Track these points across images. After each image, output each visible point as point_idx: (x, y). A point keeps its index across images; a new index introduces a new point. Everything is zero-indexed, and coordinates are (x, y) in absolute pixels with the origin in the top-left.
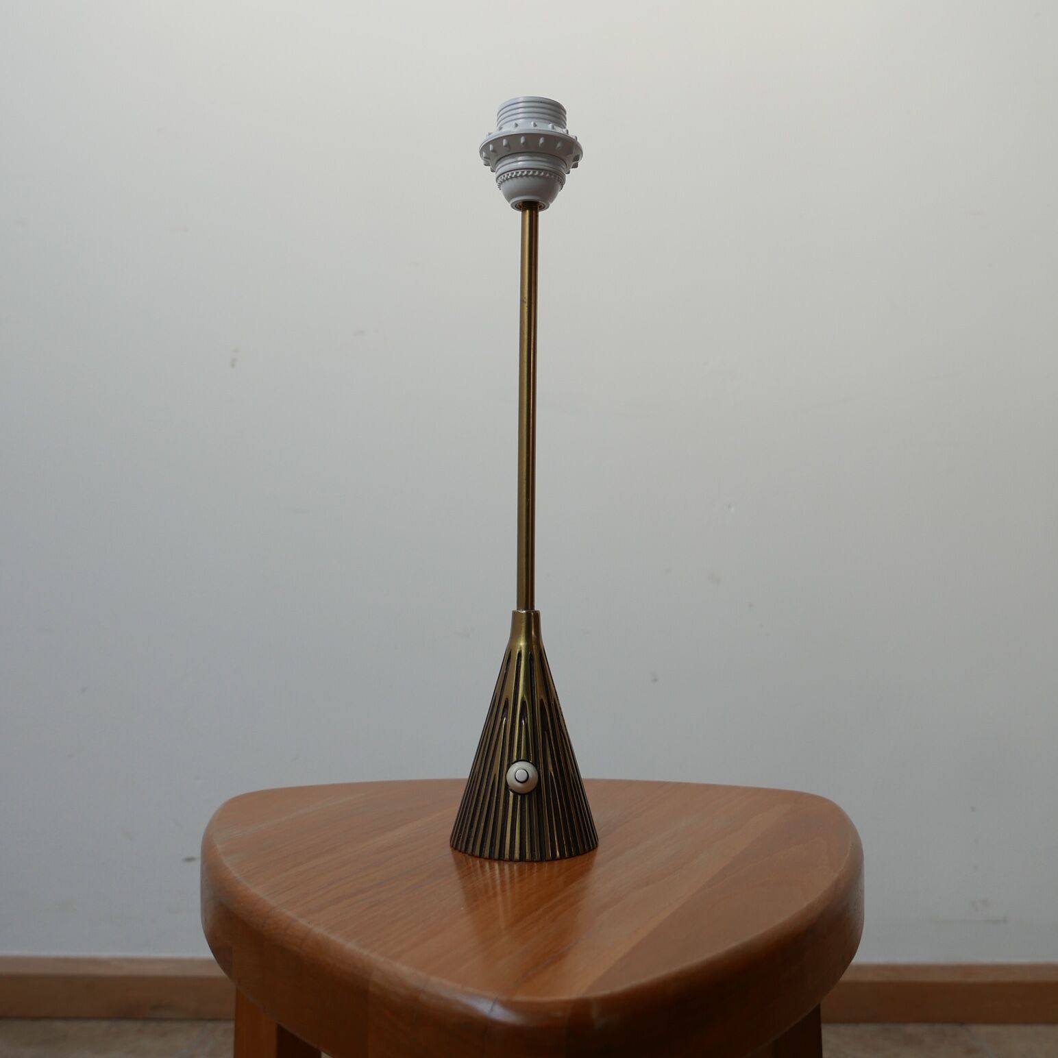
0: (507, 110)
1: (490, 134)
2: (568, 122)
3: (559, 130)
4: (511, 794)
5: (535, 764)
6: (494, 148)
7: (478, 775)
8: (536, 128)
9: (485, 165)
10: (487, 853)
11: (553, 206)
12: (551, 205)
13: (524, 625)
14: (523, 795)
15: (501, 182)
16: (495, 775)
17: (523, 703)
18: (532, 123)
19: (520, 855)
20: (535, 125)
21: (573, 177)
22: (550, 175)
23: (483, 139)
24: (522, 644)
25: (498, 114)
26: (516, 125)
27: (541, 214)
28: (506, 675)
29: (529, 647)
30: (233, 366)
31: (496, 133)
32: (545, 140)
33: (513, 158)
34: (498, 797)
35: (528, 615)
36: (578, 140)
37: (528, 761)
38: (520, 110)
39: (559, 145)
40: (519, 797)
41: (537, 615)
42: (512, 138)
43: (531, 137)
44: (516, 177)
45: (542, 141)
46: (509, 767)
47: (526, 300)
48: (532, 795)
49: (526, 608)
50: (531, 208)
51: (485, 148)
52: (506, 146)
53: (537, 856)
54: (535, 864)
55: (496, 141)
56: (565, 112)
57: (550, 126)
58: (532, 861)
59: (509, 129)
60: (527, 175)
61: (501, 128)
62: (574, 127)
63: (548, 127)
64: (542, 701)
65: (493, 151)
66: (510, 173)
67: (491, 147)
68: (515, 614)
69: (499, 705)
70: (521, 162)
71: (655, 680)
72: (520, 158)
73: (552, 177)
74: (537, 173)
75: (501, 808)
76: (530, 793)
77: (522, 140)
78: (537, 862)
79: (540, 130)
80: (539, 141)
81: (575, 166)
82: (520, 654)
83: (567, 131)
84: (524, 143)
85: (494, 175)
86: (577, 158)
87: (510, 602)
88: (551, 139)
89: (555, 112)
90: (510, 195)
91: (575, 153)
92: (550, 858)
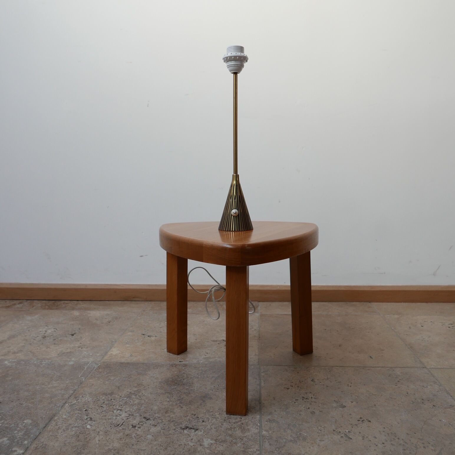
0: (229, 49)
1: (225, 55)
2: (245, 51)
3: (242, 54)
4: (232, 217)
5: (238, 210)
7: (225, 213)
10: (227, 230)
11: (241, 72)
13: (235, 178)
14: (235, 216)
15: (229, 67)
16: (229, 213)
17: (235, 196)
19: (234, 230)
20: (236, 54)
23: (223, 56)
24: (235, 182)
25: (227, 50)
26: (231, 54)
27: (238, 74)
28: (231, 190)
29: (236, 183)
30: (148, 106)
31: (226, 56)
33: (231, 61)
34: (229, 217)
35: (236, 175)
36: (247, 56)
37: (236, 209)
38: (232, 49)
39: (242, 58)
41: (238, 175)
42: (231, 57)
43: (235, 57)
44: (232, 66)
45: (238, 58)
46: (232, 211)
47: (235, 98)
48: (237, 217)
50: (235, 74)
51: (224, 59)
52: (229, 59)
53: (238, 230)
55: (227, 58)
59: (229, 55)
60: (234, 66)
62: (246, 53)
63: (239, 54)
64: (239, 195)
67: (225, 59)
68: (233, 175)
69: (230, 197)
70: (233, 63)
71: (280, 202)
72: (233, 62)
73: (241, 65)
74: (237, 65)
75: (230, 220)
76: (237, 216)
77: (233, 58)
81: (247, 62)
82: (234, 185)
85: (226, 65)
87: (232, 172)
88: (240, 57)
89: (241, 49)
90: (230, 71)
91: (246, 59)
92: (241, 230)
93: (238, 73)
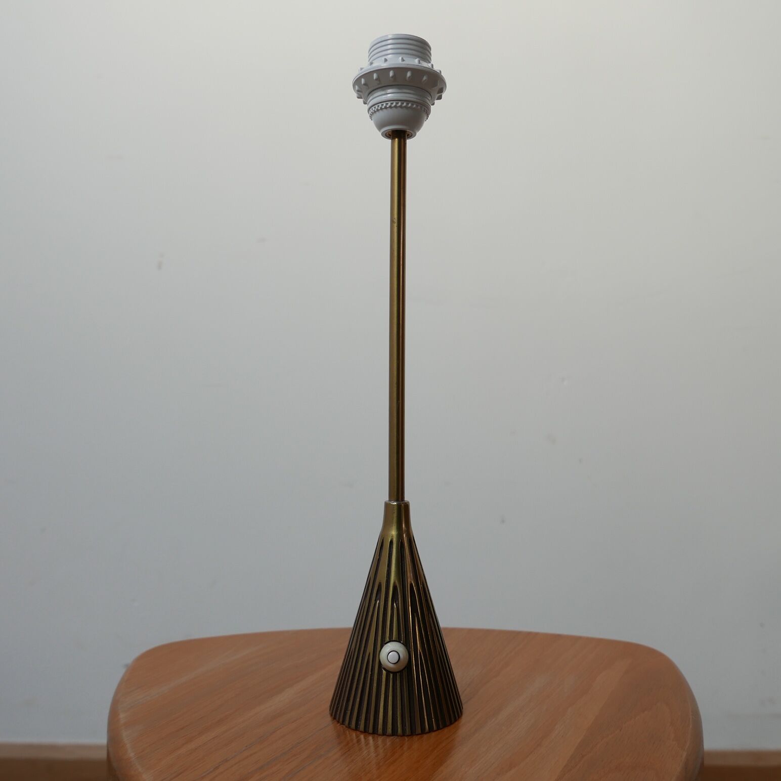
0: (377, 47)
1: (362, 68)
2: (432, 58)
3: (425, 64)
4: (384, 672)
5: (406, 644)
6: (365, 81)
7: (355, 652)
8: (404, 62)
9: (358, 98)
10: (362, 726)
11: (420, 134)
12: (418, 134)
13: (395, 515)
14: (395, 673)
15: (373, 112)
16: (369, 654)
17: (395, 588)
18: (400, 58)
19: (392, 729)
20: (403, 60)
21: (437, 108)
22: (417, 106)
23: (355, 73)
24: (394, 533)
25: (369, 51)
26: (386, 60)
27: (409, 142)
28: (379, 560)
29: (400, 536)
31: (366, 67)
32: (412, 74)
33: (383, 90)
34: (372, 675)
35: (399, 506)
36: (442, 74)
37: (399, 642)
38: (389, 47)
39: (425, 78)
40: (391, 675)
41: (407, 506)
42: (382, 72)
43: (400, 71)
44: (386, 108)
45: (409, 74)
46: (382, 647)
47: (396, 220)
48: (404, 672)
49: (397, 500)
50: (399, 136)
51: (357, 82)
52: (376, 80)
53: (408, 731)
54: (406, 738)
55: (368, 75)
56: (430, 48)
57: (416, 61)
58: (403, 735)
59: (380, 64)
60: (395, 107)
61: (371, 63)
62: (438, 62)
63: (415, 62)
64: (411, 585)
65: (365, 84)
66: (380, 105)
67: (363, 81)
68: (387, 505)
69: (373, 589)
70: (390, 94)
72: (389, 91)
73: (419, 107)
74: (405, 104)
75: (375, 685)
76: (401, 672)
77: (391, 74)
78: (408, 736)
79: (408, 65)
80: (406, 75)
81: (440, 98)
82: (391, 542)
83: (432, 65)
84: (392, 77)
85: (366, 107)
86: (441, 91)
87: (382, 493)
88: (418, 72)
89: (421, 47)
90: (380, 126)
91: (439, 86)
92: (420, 732)
93: (409, 135)
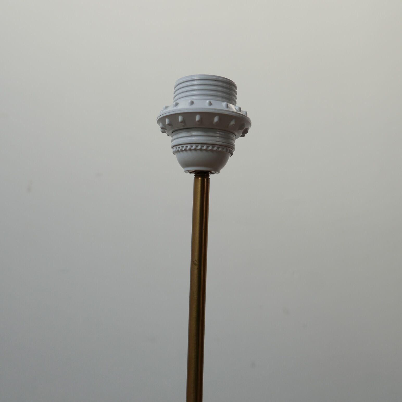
0: (183, 86)
1: (166, 107)
3: (233, 108)
6: (170, 122)
8: (211, 107)
9: (162, 132)
15: (176, 151)
18: (208, 101)
20: (210, 104)
22: (223, 149)
23: (160, 111)
25: (175, 88)
26: (192, 103)
27: (211, 176)
31: (172, 110)
32: (220, 119)
33: (188, 132)
36: (248, 116)
42: (188, 116)
43: (206, 116)
44: (190, 150)
45: (216, 119)
50: (203, 174)
51: (161, 120)
52: (181, 122)
55: (173, 117)
57: (224, 104)
59: (185, 106)
60: (201, 150)
61: (177, 104)
63: (222, 106)
65: (169, 125)
66: (184, 146)
67: (167, 121)
72: (195, 133)
73: (225, 150)
77: (198, 118)
79: (215, 109)
80: (213, 119)
83: (240, 109)
84: (199, 121)
85: (171, 144)
88: (225, 117)
90: (185, 164)
93: (211, 173)
